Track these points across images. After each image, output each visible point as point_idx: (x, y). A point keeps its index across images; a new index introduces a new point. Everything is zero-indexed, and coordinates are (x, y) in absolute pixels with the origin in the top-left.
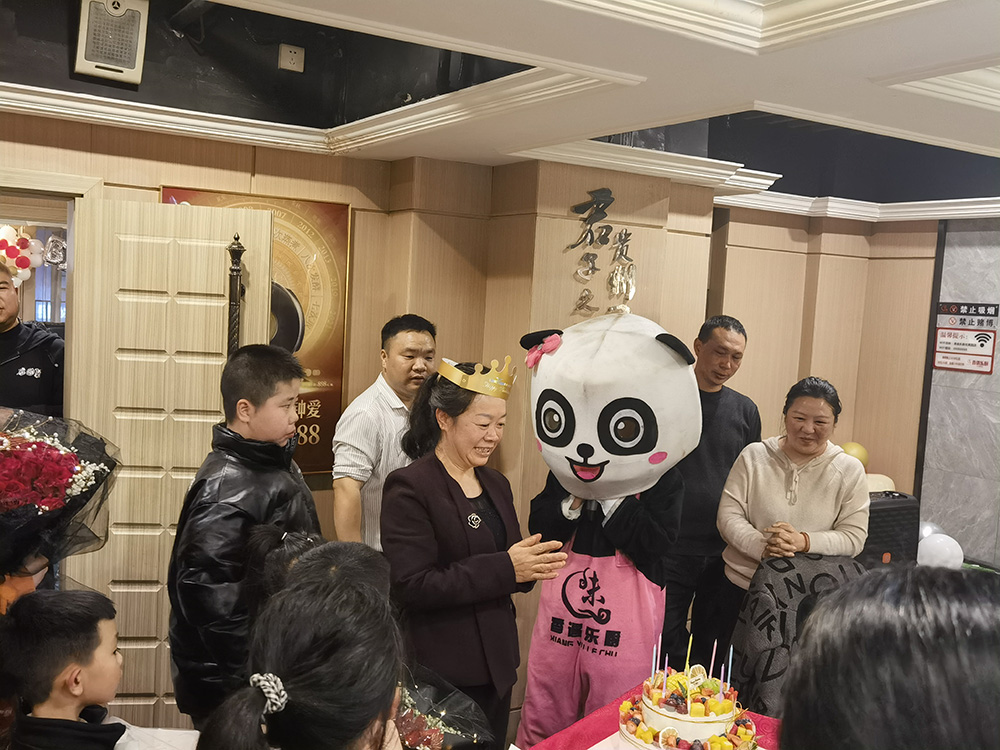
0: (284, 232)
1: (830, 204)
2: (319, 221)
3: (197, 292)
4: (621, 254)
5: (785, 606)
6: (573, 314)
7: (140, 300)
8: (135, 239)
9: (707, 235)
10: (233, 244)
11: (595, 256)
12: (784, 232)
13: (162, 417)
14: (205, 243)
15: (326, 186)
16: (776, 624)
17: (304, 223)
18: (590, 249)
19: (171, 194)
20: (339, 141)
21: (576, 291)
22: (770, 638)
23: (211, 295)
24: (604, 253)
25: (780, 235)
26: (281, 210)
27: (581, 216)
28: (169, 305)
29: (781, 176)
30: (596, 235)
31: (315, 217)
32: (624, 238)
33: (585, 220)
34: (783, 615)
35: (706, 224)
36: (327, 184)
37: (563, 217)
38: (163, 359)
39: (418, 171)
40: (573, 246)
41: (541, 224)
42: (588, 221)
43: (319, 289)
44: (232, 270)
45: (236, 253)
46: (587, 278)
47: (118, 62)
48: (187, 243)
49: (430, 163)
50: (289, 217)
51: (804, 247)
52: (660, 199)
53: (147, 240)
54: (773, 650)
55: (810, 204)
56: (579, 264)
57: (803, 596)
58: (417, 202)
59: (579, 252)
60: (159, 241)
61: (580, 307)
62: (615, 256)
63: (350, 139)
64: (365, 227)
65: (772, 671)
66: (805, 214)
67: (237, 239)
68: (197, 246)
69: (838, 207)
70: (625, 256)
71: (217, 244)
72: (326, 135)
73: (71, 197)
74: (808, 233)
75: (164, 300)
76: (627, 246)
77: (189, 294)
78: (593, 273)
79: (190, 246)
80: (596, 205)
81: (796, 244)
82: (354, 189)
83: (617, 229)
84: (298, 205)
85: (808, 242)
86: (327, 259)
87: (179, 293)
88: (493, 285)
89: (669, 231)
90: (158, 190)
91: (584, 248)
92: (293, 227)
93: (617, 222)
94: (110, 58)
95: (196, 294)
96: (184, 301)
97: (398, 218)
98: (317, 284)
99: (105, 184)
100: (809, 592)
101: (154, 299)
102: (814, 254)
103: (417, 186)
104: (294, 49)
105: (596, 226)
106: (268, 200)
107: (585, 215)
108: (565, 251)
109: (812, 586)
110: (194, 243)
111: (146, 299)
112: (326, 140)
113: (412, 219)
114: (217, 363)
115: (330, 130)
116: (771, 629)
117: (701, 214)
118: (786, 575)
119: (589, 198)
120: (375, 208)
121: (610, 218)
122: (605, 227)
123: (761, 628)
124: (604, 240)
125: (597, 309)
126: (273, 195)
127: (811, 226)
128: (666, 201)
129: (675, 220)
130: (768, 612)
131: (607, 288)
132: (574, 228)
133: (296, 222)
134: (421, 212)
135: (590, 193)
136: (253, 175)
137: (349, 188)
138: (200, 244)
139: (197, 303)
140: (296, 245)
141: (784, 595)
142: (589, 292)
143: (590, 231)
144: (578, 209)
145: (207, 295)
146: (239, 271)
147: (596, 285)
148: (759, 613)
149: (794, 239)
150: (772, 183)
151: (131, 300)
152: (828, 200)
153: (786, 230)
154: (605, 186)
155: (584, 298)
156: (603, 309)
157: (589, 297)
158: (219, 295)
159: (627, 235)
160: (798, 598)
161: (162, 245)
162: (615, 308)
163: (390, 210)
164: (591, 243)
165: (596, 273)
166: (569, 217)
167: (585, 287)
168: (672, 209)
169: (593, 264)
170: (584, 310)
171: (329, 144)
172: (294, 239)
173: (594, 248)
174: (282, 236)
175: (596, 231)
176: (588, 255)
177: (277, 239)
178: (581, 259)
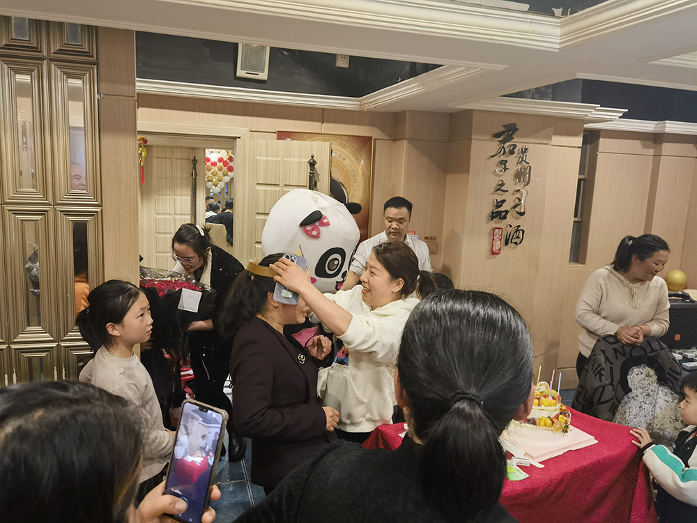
0: (339, 153)
1: (666, 125)
2: (356, 146)
3: (294, 185)
4: (522, 160)
5: (612, 364)
6: (492, 194)
7: (267, 189)
8: (264, 158)
9: (579, 147)
10: (311, 160)
11: (506, 161)
12: (638, 142)
14: (297, 160)
16: (606, 373)
17: (349, 148)
18: (503, 158)
19: (282, 135)
20: (365, 104)
21: (496, 181)
22: (601, 380)
23: (300, 186)
24: (512, 161)
25: (636, 145)
26: (336, 141)
27: (498, 139)
28: (280, 191)
29: (628, 110)
30: (507, 150)
31: (354, 144)
32: (524, 151)
33: (500, 141)
34: (611, 369)
35: (578, 141)
36: (361, 126)
37: (488, 140)
39: (408, 118)
40: (493, 156)
41: (474, 144)
42: (503, 142)
43: (356, 182)
44: (310, 173)
45: (312, 164)
46: (501, 174)
47: (256, 70)
48: (288, 159)
49: (415, 113)
50: (341, 145)
51: (651, 152)
52: (547, 128)
53: (270, 159)
54: (604, 387)
55: (654, 126)
56: (497, 166)
57: (625, 358)
58: (407, 134)
59: (497, 159)
61: (499, 189)
62: (519, 161)
63: (370, 102)
64: (381, 148)
65: (603, 399)
66: (650, 131)
67: (312, 157)
68: (293, 161)
69: (672, 127)
70: (525, 161)
71: (303, 160)
72: (359, 101)
73: (235, 138)
74: (655, 143)
75: (278, 189)
76: (526, 155)
77: (290, 185)
78: (505, 171)
79: (290, 161)
80: (508, 132)
81: (646, 150)
82: (375, 128)
83: (519, 146)
84: (346, 138)
85: (654, 148)
87: (285, 185)
88: (449, 177)
89: (553, 146)
90: (276, 133)
91: (500, 157)
92: (342, 150)
93: (519, 141)
94: (252, 68)
96: (287, 189)
97: (399, 143)
98: (355, 180)
99: (251, 131)
100: (628, 356)
101: (273, 188)
102: (657, 156)
103: (407, 125)
104: (344, 56)
105: (506, 145)
106: (330, 136)
107: (501, 139)
108: (488, 159)
109: (630, 353)
110: (292, 159)
111: (269, 188)
112: (359, 103)
113: (404, 144)
115: (360, 98)
116: (601, 375)
117: (575, 134)
118: (614, 346)
119: (503, 129)
120: (387, 138)
121: (515, 140)
122: (511, 145)
123: (596, 375)
124: (512, 152)
125: (507, 191)
126: (333, 133)
127: (656, 139)
128: (552, 129)
129: (557, 140)
130: (600, 365)
131: (514, 180)
132: (494, 146)
133: (345, 147)
134: (409, 140)
135: (504, 126)
136: (323, 123)
137: (373, 128)
138: (295, 160)
140: (344, 159)
141: (612, 356)
142: (502, 181)
143: (503, 147)
144: (497, 135)
145: (298, 186)
146: (313, 174)
147: (508, 178)
148: (596, 366)
149: (644, 147)
150: (621, 114)
151: (262, 189)
152: (665, 123)
153: (639, 142)
154: (513, 122)
155: (500, 185)
156: (511, 191)
157: (503, 184)
158: (304, 186)
159: (526, 149)
160: (622, 359)
161: (277, 161)
162: (518, 191)
163: (395, 139)
164: (504, 154)
165: (507, 171)
166: (491, 140)
167: (500, 179)
168: (555, 133)
169: (505, 166)
170: (499, 192)
171: (360, 105)
172: (343, 156)
173: (506, 157)
174: (337, 155)
175: (507, 147)
176: (502, 161)
177: (335, 157)
178: (498, 163)
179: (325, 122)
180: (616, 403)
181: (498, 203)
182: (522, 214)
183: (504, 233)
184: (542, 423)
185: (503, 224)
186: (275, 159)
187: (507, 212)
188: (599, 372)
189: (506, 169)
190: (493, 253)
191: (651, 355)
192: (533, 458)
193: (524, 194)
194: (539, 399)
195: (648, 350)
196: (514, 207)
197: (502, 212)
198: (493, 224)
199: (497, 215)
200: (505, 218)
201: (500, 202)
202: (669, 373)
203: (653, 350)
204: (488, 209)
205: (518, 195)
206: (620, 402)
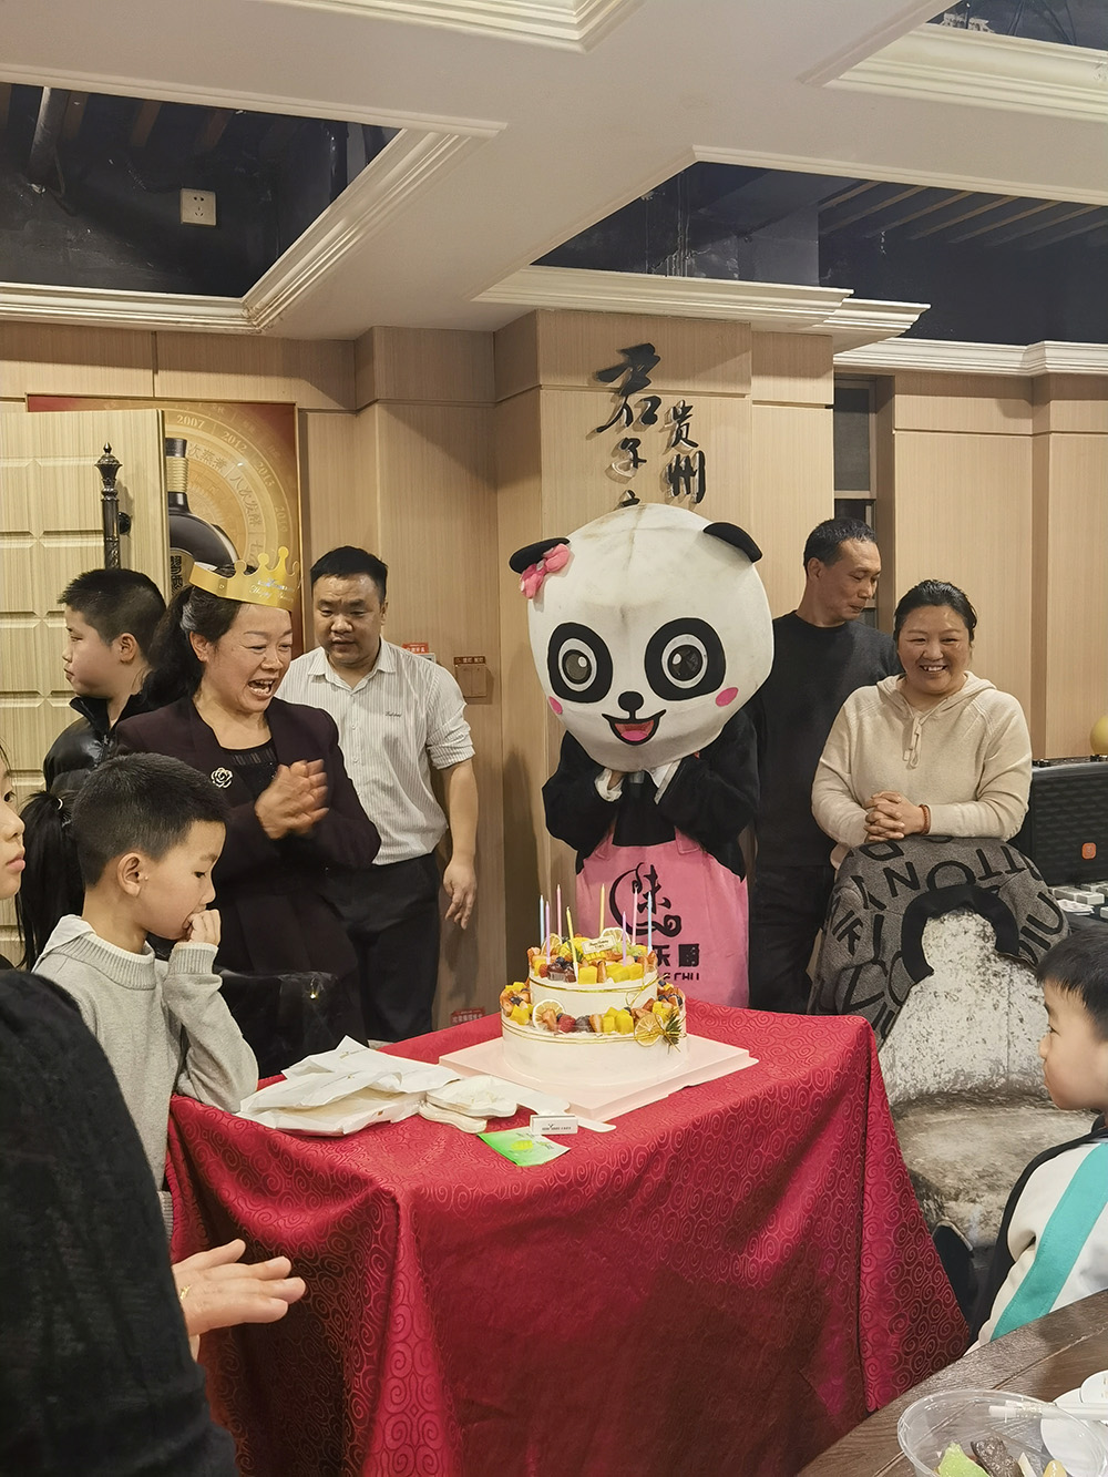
0: (204, 448)
1: (1048, 352)
2: (252, 429)
3: (68, 529)
4: (679, 437)
5: (882, 907)
9: (828, 407)
10: (103, 457)
11: (637, 442)
12: (990, 405)
13: (37, 703)
14: (73, 462)
15: (263, 380)
16: (865, 932)
17: (232, 433)
18: (629, 433)
19: (37, 403)
20: (259, 311)
21: (619, 492)
22: (852, 950)
23: (87, 532)
24: (654, 441)
25: (985, 410)
26: (197, 417)
27: (610, 385)
28: (34, 550)
29: (928, 306)
30: (637, 413)
31: (246, 424)
32: (682, 414)
33: (616, 391)
34: (879, 921)
35: (822, 389)
36: (263, 378)
37: (582, 389)
38: (32, 623)
39: (379, 349)
40: (601, 429)
41: (547, 399)
42: (626, 391)
43: (259, 523)
44: (104, 493)
45: (109, 470)
46: (628, 474)
48: (50, 463)
49: (396, 333)
50: (208, 427)
51: (1027, 426)
52: (735, 356)
54: (857, 968)
55: (1020, 356)
56: (613, 455)
57: (917, 893)
58: (381, 388)
59: (614, 437)
60: (16, 465)
62: (670, 440)
64: (322, 435)
65: (856, 998)
66: (1014, 372)
67: (108, 450)
68: (63, 466)
69: (1062, 357)
70: (686, 440)
71: (90, 462)
72: (243, 306)
74: (1032, 403)
75: (27, 543)
76: (688, 425)
77: (58, 533)
78: (636, 466)
79: (55, 468)
80: (632, 367)
81: (1012, 422)
82: (304, 382)
83: (668, 403)
84: (221, 409)
85: (1031, 416)
86: (268, 480)
87: (46, 533)
88: (504, 497)
89: (755, 402)
90: (23, 400)
91: (619, 430)
92: (215, 439)
93: (665, 390)
95: (66, 533)
96: (52, 543)
97: (363, 416)
98: (256, 516)
100: (924, 888)
101: (15, 543)
102: (1041, 435)
103: (380, 368)
104: (199, 194)
105: (633, 399)
106: (176, 403)
107: (617, 384)
108: (589, 437)
109: (931, 879)
110: (59, 462)
111: (4, 544)
112: (245, 313)
113: (378, 414)
115: (245, 298)
116: (854, 937)
117: (815, 374)
118: (887, 864)
119: (620, 359)
120: (336, 407)
121: (655, 387)
122: (645, 399)
123: (839, 939)
124: (649, 418)
126: (184, 397)
127: (1034, 391)
128: (746, 358)
129: (763, 387)
130: (851, 913)
131: (663, 489)
132: (602, 403)
133: (220, 432)
134: (390, 403)
135: (624, 351)
136: (155, 372)
137: (296, 382)
138: (67, 463)
139: (70, 545)
140: (221, 464)
141: (881, 890)
142: (630, 492)
143: (626, 406)
144: (606, 375)
145: (81, 532)
146: (113, 494)
147: (646, 483)
148: (839, 916)
149: (1007, 414)
150: (916, 317)
152: (1044, 348)
153: (993, 400)
154: (644, 341)
158: (95, 531)
159: (686, 409)
160: (906, 896)
161: (19, 469)
163: (356, 408)
164: (628, 422)
165: (642, 466)
166: (590, 388)
167: (625, 487)
168: (761, 370)
169: (635, 454)
171: (249, 319)
172: (218, 456)
173: (635, 430)
174: (200, 454)
175: (635, 406)
176: (626, 441)
177: (194, 457)
178: (616, 448)
179: (162, 369)
180: (892, 1006)
184: (610, 1023)
188: (849, 930)
189: (636, 461)
191: (985, 884)
192: (586, 1113)
194: (598, 965)
195: (978, 870)
202: (1026, 931)
203: (989, 873)
206: (900, 1004)
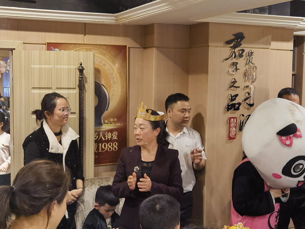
0: (99, 60)
2: (114, 54)
3: (65, 87)
4: (249, 61)
6: (228, 90)
7: (41, 92)
8: (38, 66)
9: (291, 50)
10: (80, 67)
11: (237, 63)
14: (67, 67)
17: (108, 55)
18: (235, 60)
20: (120, 19)
21: (230, 79)
23: (70, 88)
24: (241, 62)
26: (98, 50)
27: (230, 45)
30: (237, 54)
31: (112, 52)
32: (250, 54)
33: (231, 47)
35: (290, 45)
36: (117, 37)
37: (221, 47)
39: (156, 30)
40: (227, 59)
41: (211, 50)
42: (234, 47)
43: (115, 83)
44: (80, 78)
45: (81, 71)
46: (233, 73)
48: (59, 67)
49: (161, 25)
50: (101, 53)
52: (267, 36)
53: (43, 66)
56: (230, 67)
58: (156, 43)
59: (230, 61)
61: (233, 86)
62: (247, 62)
63: (125, 18)
64: (135, 55)
67: (81, 64)
68: (64, 68)
70: (251, 63)
71: (72, 67)
72: (115, 16)
73: (12, 50)
76: (252, 58)
77: (61, 88)
78: (236, 71)
79: (61, 68)
80: (236, 40)
82: (129, 38)
83: (247, 51)
84: (105, 47)
87: (57, 88)
89: (272, 49)
90: (45, 44)
91: (232, 60)
92: (103, 57)
93: (246, 46)
95: (64, 88)
96: (59, 91)
97: (149, 50)
98: (115, 81)
99: (24, 43)
103: (156, 36)
105: (237, 49)
106: (91, 46)
107: (232, 45)
110: (62, 67)
112: (115, 19)
113: (154, 50)
114: (74, 117)
115: (116, 14)
117: (288, 40)
119: (233, 37)
120: (138, 46)
121: (243, 46)
122: (240, 50)
124: (241, 56)
125: (239, 87)
126: (94, 43)
128: (270, 36)
129: (275, 45)
131: (244, 78)
132: (227, 51)
133: (104, 55)
134: (158, 48)
135: (234, 35)
136: (85, 35)
137: (127, 38)
138: (65, 67)
139: (65, 92)
140: (104, 65)
142: (235, 79)
143: (234, 52)
144: (228, 42)
145: (68, 88)
146: (82, 78)
147: (239, 76)
151: (37, 92)
154: (240, 31)
155: (233, 82)
156: (242, 87)
157: (235, 82)
158: (73, 88)
159: (252, 53)
161: (49, 68)
162: (247, 87)
163: (145, 47)
164: (235, 57)
165: (238, 71)
166: (224, 47)
167: (233, 77)
169: (236, 67)
170: (233, 88)
171: (116, 20)
172: (104, 62)
173: (236, 59)
174: (98, 61)
175: (237, 52)
176: (234, 63)
177: (96, 63)
178: (231, 65)
179: (87, 34)
181: (232, 97)
182: (252, 105)
183: (239, 121)
185: (237, 114)
186: (47, 66)
187: (239, 104)
189: (237, 69)
190: (230, 138)
193: (252, 89)
196: (245, 100)
197: (235, 104)
198: (230, 114)
199: (232, 107)
200: (238, 109)
201: (233, 96)
204: (225, 102)
205: (247, 90)
